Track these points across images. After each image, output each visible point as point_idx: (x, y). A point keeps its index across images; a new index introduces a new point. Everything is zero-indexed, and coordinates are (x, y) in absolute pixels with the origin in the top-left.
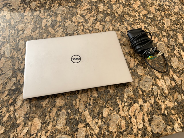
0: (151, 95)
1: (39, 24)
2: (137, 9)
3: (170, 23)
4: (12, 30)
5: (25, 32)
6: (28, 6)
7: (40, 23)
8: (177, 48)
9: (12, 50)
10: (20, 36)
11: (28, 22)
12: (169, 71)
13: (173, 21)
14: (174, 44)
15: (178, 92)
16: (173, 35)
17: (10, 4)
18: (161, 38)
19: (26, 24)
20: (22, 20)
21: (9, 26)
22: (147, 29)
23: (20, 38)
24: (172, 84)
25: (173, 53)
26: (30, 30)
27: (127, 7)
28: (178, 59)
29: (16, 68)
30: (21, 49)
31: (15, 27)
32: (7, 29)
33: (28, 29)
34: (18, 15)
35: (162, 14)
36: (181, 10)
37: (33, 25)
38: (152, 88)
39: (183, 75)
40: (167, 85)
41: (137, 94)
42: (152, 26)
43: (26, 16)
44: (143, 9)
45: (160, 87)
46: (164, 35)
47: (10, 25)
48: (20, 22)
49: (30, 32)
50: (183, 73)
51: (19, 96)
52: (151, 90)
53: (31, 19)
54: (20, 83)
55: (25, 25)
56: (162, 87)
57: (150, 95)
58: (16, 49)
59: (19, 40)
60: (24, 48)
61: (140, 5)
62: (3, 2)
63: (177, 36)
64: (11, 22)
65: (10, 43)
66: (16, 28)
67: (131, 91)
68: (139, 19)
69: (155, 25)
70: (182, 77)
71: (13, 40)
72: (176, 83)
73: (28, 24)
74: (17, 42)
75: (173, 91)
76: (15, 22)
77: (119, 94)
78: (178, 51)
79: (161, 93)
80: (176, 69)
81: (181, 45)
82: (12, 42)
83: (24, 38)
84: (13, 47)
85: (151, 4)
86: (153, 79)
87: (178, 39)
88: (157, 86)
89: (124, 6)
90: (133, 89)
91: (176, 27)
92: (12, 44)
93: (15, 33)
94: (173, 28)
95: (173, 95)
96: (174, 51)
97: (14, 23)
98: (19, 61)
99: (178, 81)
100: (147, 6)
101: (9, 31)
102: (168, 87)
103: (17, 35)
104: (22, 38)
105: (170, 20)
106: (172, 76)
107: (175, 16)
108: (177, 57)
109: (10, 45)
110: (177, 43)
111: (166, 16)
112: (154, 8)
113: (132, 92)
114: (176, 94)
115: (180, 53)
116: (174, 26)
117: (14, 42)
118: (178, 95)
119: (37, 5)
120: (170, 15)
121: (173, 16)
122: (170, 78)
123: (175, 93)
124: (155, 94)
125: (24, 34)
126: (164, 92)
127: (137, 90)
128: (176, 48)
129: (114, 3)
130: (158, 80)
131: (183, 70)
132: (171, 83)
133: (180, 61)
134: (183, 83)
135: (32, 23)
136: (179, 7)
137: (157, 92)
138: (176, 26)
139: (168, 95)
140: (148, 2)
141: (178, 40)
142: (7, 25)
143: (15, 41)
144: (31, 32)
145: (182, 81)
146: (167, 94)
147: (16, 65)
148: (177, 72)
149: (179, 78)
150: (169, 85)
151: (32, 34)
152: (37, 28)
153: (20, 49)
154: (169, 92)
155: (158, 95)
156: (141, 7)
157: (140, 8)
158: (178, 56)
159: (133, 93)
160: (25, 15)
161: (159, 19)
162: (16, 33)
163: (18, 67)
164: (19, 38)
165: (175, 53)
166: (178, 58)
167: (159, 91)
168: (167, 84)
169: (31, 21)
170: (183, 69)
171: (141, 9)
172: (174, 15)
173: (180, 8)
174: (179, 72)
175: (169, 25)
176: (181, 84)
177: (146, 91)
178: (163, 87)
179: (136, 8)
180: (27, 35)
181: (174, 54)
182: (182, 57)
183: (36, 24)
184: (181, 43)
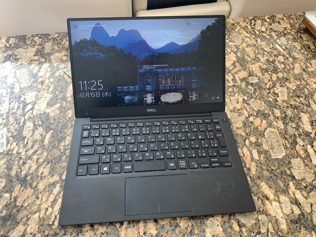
0: (255, 234)
1: (62, 92)
2: (230, 69)
3: (286, 93)
4: (14, 103)
5: (36, 107)
6: (46, 61)
7: (64, 90)
8: (300, 140)
9: (11, 138)
10: (28, 114)
11: (44, 89)
12: (288, 185)
13: (292, 90)
14: (296, 133)
15: (305, 228)
16: (293, 117)
17: (17, 57)
18: (272, 122)
19: (39, 92)
20: (34, 85)
21: (11, 95)
22: (248, 104)
23: (27, 117)
24: (293, 212)
25: (294, 150)
26: (46, 103)
28: (304, 161)
29: (13, 173)
30: (27, 138)
31: (20, 97)
32: (7, 99)
33: (41, 101)
34: (27, 76)
35: (272, 77)
36: (305, 72)
37: (51, 94)
38: (257, 218)
39: (313, 192)
40: (284, 214)
41: (230, 230)
42: (256, 99)
43: (41, 77)
44: (240, 69)
45: (272, 218)
46: (277, 116)
47: (12, 93)
48: (30, 88)
49: (45, 107)
50: (313, 189)
51: (12, 231)
52: (256, 224)
53: (49, 84)
54: (17, 204)
55: (37, 94)
56: (275, 217)
57: (254, 232)
58: (17, 137)
59: (25, 120)
60: (31, 136)
61: (235, 61)
62: (6, 52)
63: (300, 118)
64: (14, 88)
65: (9, 127)
66: (22, 99)
67: (219, 224)
68: (233, 86)
69: (262, 98)
70: (313, 196)
71: (15, 121)
72: (301, 210)
73: (43, 93)
74: (21, 125)
75: (297, 225)
76: (21, 89)
77: (195, 230)
78: (303, 146)
79: (274, 230)
80: (300, 182)
81: (308, 134)
82: (12, 124)
83: (34, 118)
84: (13, 133)
85: (254, 60)
86: (258, 199)
87: (302, 124)
88: (266, 215)
90: (222, 221)
91: (298, 101)
92: (12, 127)
93: (19, 108)
94: (293, 103)
95: (296, 234)
96: (297, 146)
97: (19, 90)
98: (19, 161)
99: (305, 204)
100: (247, 62)
101: (10, 104)
102: (286, 217)
103: (21, 111)
104: (30, 118)
105: (288, 88)
106: (294, 194)
107: (295, 81)
108: (301, 157)
109: (8, 130)
110: (301, 131)
111: (279, 81)
112: (260, 67)
113: (219, 226)
114: (302, 232)
115: (306, 151)
116: (295, 100)
117: (16, 123)
118: (306, 234)
119: (61, 59)
120: (287, 79)
121: (292, 82)
122: (290, 198)
123: (300, 229)
124: (262, 231)
125: (34, 110)
126: (280, 228)
127: (229, 223)
128: (298, 140)
130: (267, 202)
131: (313, 183)
132: (292, 209)
133: (307, 165)
134: (313, 209)
135: (51, 89)
136: (301, 67)
137: (266, 228)
138: (297, 99)
139: (288, 233)
140: (250, 57)
141: (302, 126)
142: (7, 94)
143: (18, 122)
144: (47, 107)
145: (312, 205)
146: (286, 231)
147: (14, 167)
148: (303, 187)
149: (307, 199)
150: (288, 213)
151: (48, 111)
152: (58, 99)
153: (25, 138)
154: (290, 229)
155: (268, 233)
156: (237, 64)
157: (236, 67)
158: (303, 156)
159: (222, 227)
160: (39, 75)
161: (268, 86)
162: (21, 107)
163: (17, 173)
164: (24, 117)
165: (297, 149)
166: (303, 159)
167: (270, 225)
168: (284, 211)
169: (49, 87)
170: (313, 181)
171: (237, 69)
172: (293, 79)
173: (304, 68)
174: (306, 187)
175: (286, 98)
176: (310, 211)
177: (247, 226)
178: (278, 217)
179: (229, 65)
180: (39, 112)
181: (295, 152)
182: (310, 158)
183: (57, 93)
184: (307, 132)
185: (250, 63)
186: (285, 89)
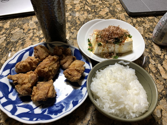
2: (103, 16)
3: (143, 30)
13: (147, 28)
14: (149, 56)
16: (147, 45)
25: (147, 67)
27: (93, 14)
28: (155, 76)
35: (133, 21)
44: (111, 16)
50: (162, 97)
61: (108, 12)
70: (162, 103)
78: (155, 64)
81: (158, 56)
85: (121, 11)
87: (154, 49)
89: (89, 13)
94: (147, 36)
96: (149, 65)
100: (116, 13)
105: (144, 27)
107: (149, 23)
110: (153, 54)
111: (138, 23)
115: (157, 68)
116: (149, 34)
120: (143, 22)
129: (78, 10)
131: (163, 92)
133: (158, 78)
141: (154, 51)
156: (109, 14)
158: (154, 72)
165: (150, 67)
166: (155, 74)
171: (108, 16)
176: (160, 116)
179: (104, 14)
181: (148, 69)
182: (160, 73)
184: (158, 55)
185: (118, 13)
186: (142, 28)
